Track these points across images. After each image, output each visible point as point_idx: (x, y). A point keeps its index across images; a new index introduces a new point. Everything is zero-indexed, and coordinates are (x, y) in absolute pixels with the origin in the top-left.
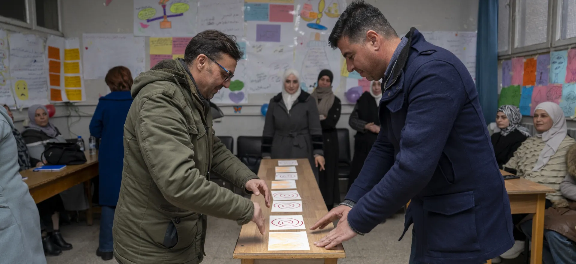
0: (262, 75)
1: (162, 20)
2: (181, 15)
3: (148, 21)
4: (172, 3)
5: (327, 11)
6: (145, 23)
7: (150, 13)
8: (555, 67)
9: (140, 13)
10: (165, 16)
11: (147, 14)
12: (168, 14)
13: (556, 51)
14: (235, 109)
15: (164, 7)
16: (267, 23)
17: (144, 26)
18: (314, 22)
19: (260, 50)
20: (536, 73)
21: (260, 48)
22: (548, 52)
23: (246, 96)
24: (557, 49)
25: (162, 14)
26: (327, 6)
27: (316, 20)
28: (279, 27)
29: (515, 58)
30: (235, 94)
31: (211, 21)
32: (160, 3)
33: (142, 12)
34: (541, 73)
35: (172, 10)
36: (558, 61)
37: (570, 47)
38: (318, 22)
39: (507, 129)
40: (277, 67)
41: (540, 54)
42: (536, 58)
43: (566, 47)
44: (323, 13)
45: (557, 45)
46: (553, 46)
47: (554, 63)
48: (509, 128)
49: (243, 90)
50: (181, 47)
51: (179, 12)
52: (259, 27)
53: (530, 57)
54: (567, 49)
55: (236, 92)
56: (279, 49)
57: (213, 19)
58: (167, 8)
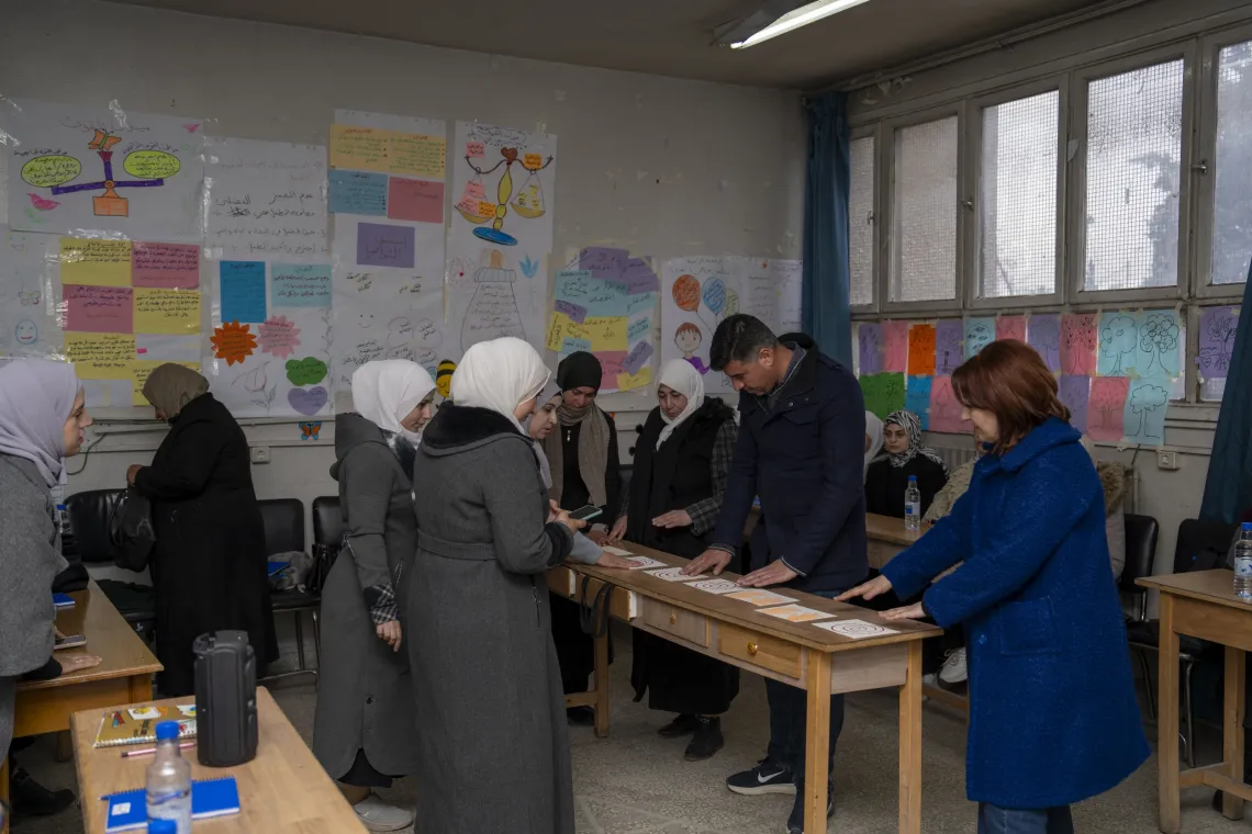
0: (371, 347)
1: (99, 192)
2: (159, 182)
3: (57, 190)
4: (129, 150)
5: (516, 202)
6: (47, 195)
7: (62, 170)
8: (974, 345)
9: (28, 167)
10: (109, 181)
11: (53, 172)
12: (116, 178)
13: (973, 316)
14: (303, 428)
15: (106, 156)
16: (383, 220)
17: (43, 204)
18: (489, 225)
19: (366, 287)
20: (935, 353)
21: (366, 282)
22: (961, 317)
23: (331, 398)
24: (973, 313)
25: (101, 177)
26: (515, 192)
27: (492, 220)
28: (411, 231)
29: (889, 321)
30: (304, 393)
31: (242, 207)
32: (93, 145)
33: (37, 165)
34: (947, 353)
35: (128, 168)
36: (979, 335)
37: (1000, 312)
38: (498, 225)
39: (905, 455)
40: (406, 328)
41: (941, 318)
42: (933, 323)
43: (993, 312)
44: (509, 207)
45: (975, 306)
46: (968, 306)
47: (970, 336)
48: (909, 453)
49: (324, 383)
50: (157, 268)
51: (151, 177)
52: (363, 229)
53: (922, 323)
54: (996, 315)
55: (308, 388)
56: (411, 285)
57: (248, 201)
58: (114, 161)
